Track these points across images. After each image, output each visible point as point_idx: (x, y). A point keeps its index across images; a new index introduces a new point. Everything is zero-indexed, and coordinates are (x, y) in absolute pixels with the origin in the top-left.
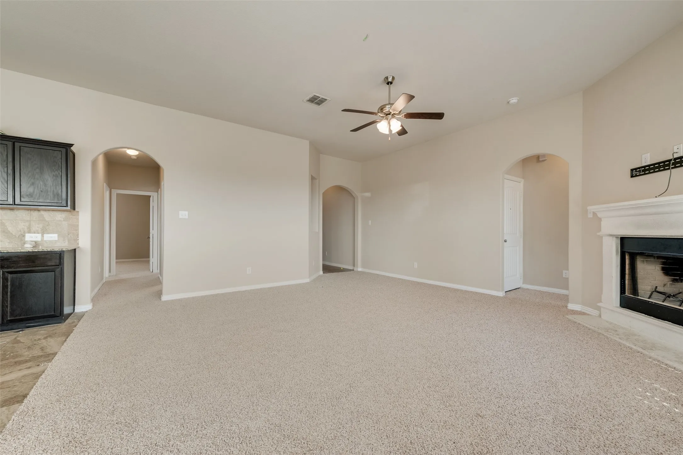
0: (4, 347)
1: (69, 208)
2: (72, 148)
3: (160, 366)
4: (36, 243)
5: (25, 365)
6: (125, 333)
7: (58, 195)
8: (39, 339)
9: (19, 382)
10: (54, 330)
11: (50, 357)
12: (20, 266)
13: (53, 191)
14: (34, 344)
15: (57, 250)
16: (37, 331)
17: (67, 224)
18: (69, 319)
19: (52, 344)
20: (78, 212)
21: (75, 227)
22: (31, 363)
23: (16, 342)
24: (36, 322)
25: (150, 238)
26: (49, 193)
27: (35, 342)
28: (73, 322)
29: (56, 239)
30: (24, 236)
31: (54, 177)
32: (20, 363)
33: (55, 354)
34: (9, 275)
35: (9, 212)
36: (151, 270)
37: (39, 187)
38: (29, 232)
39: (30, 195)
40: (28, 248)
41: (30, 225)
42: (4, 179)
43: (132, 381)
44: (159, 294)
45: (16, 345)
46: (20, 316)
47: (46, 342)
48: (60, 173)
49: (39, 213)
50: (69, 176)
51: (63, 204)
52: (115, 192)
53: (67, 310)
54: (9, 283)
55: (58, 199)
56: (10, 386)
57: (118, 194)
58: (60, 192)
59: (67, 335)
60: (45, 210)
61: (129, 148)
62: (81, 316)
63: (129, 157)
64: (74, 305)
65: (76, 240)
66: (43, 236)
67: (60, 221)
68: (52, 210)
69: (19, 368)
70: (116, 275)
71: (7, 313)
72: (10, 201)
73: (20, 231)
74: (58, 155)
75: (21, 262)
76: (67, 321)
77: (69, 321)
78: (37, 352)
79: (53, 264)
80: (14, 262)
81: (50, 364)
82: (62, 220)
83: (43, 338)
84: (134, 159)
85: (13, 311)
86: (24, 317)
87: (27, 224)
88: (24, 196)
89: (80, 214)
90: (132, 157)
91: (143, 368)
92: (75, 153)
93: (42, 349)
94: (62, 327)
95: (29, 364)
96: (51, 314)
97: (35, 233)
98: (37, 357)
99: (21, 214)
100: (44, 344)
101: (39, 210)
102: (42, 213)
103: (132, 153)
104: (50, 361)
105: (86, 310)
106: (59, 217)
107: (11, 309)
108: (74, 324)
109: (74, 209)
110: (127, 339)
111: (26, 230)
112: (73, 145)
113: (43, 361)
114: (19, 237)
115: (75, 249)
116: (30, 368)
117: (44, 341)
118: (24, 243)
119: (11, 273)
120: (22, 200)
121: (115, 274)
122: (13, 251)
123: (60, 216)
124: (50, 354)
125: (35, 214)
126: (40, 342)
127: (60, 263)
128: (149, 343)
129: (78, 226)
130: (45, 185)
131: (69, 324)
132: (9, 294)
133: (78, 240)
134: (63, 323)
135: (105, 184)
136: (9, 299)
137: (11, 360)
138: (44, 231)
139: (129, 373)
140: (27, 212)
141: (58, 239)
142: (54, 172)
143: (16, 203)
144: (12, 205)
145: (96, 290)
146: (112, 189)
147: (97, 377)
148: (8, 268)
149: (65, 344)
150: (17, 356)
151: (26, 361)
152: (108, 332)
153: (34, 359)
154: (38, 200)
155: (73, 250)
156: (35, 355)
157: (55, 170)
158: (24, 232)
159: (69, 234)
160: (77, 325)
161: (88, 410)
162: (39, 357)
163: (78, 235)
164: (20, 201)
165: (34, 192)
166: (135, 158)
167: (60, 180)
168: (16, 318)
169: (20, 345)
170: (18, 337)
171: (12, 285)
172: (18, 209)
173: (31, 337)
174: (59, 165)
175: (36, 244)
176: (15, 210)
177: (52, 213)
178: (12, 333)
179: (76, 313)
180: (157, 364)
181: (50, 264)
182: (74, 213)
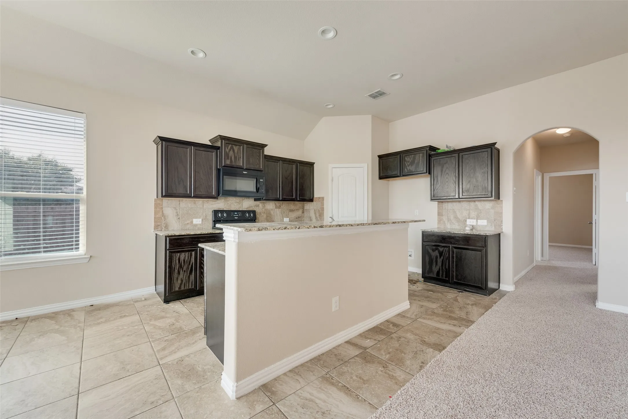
0: (449, 301)
1: (493, 198)
2: (496, 146)
3: (563, 399)
4: (472, 226)
5: (453, 321)
6: (536, 331)
7: (485, 188)
8: (468, 304)
9: (445, 334)
10: (480, 300)
11: (468, 322)
12: (460, 244)
13: (482, 185)
14: (464, 307)
15: (482, 234)
16: (470, 296)
17: (493, 212)
18: (493, 294)
19: (475, 311)
20: (502, 201)
21: (500, 214)
22: (456, 322)
23: (456, 300)
24: (470, 289)
25: (592, 223)
26: (479, 187)
27: (465, 306)
28: (495, 299)
29: (486, 224)
30: (466, 221)
31: (483, 174)
32: (450, 318)
33: (473, 322)
34: (455, 249)
35: (458, 204)
36: (594, 263)
37: (473, 184)
38: (469, 218)
39: (468, 191)
40: (468, 231)
41: (469, 213)
42: (454, 181)
43: (523, 395)
44: (593, 298)
45: (454, 302)
46: (461, 281)
47: (471, 308)
48: (487, 169)
49: (475, 203)
50: (493, 170)
51: (489, 196)
52: (547, 176)
53: (491, 285)
54: (455, 255)
55: (485, 191)
56: (440, 334)
57: (551, 178)
58: (486, 185)
59: (487, 308)
60: (479, 201)
61: (558, 128)
62: (504, 294)
63: (562, 136)
64: (499, 283)
65: (501, 226)
66: (477, 221)
67: (488, 209)
68: (483, 201)
69: (450, 322)
70: (549, 261)
71: (454, 276)
72: (457, 197)
73: (464, 217)
74: (485, 155)
75: (461, 241)
76: (491, 296)
77: (493, 296)
78: (463, 315)
79: (480, 245)
80: (458, 241)
81: (466, 330)
82: (490, 208)
83: (471, 304)
84: (567, 137)
85: (457, 276)
86: (462, 282)
87: (468, 212)
88: (465, 192)
89: (504, 202)
90: (564, 135)
91: (541, 388)
92: (499, 149)
93: (467, 313)
94: (485, 299)
95: (455, 322)
96: (479, 286)
97: (472, 219)
98: (462, 318)
99: (465, 205)
100: (470, 310)
101: (475, 201)
102: (477, 203)
103: (562, 131)
104: (468, 327)
105: (509, 291)
106: (487, 205)
107: (456, 274)
108: (495, 301)
109: (499, 198)
110: (535, 339)
111: (467, 217)
112: (496, 143)
113: (464, 324)
114: (463, 221)
115: (499, 234)
116: (455, 325)
117: (470, 306)
118: (466, 226)
119: (456, 248)
120: (463, 195)
121: (548, 259)
122: (456, 233)
123: (489, 205)
124: (470, 321)
125: (472, 204)
126: (468, 307)
127: (485, 246)
128: (559, 359)
129: (502, 213)
130: (477, 181)
131: (492, 299)
132: (455, 263)
133: (502, 226)
134: (488, 296)
135: (535, 170)
136: (455, 266)
137: (448, 313)
138: (478, 218)
139: (524, 383)
140: (467, 203)
141: (487, 224)
142: (483, 170)
143: (460, 198)
144: (458, 199)
145: (523, 273)
146: (544, 174)
147: (493, 365)
148: (454, 244)
149: (482, 317)
150: (451, 312)
151: (455, 319)
152: (520, 321)
153: (460, 319)
154: (472, 193)
155: (497, 234)
156: (461, 317)
157: (483, 168)
158: (466, 219)
159: (495, 221)
160: (497, 302)
161: (474, 395)
162: (463, 319)
163: (502, 221)
164: (462, 196)
165: (470, 188)
166: (568, 135)
167: (486, 175)
168: (458, 281)
169: (457, 303)
170: (458, 296)
171: (457, 257)
172: (463, 201)
173: (465, 300)
174: (486, 163)
175: (473, 228)
176: (461, 202)
177: (483, 203)
178: (456, 292)
179: (501, 291)
180: (560, 394)
181: (478, 245)
182: (499, 201)
